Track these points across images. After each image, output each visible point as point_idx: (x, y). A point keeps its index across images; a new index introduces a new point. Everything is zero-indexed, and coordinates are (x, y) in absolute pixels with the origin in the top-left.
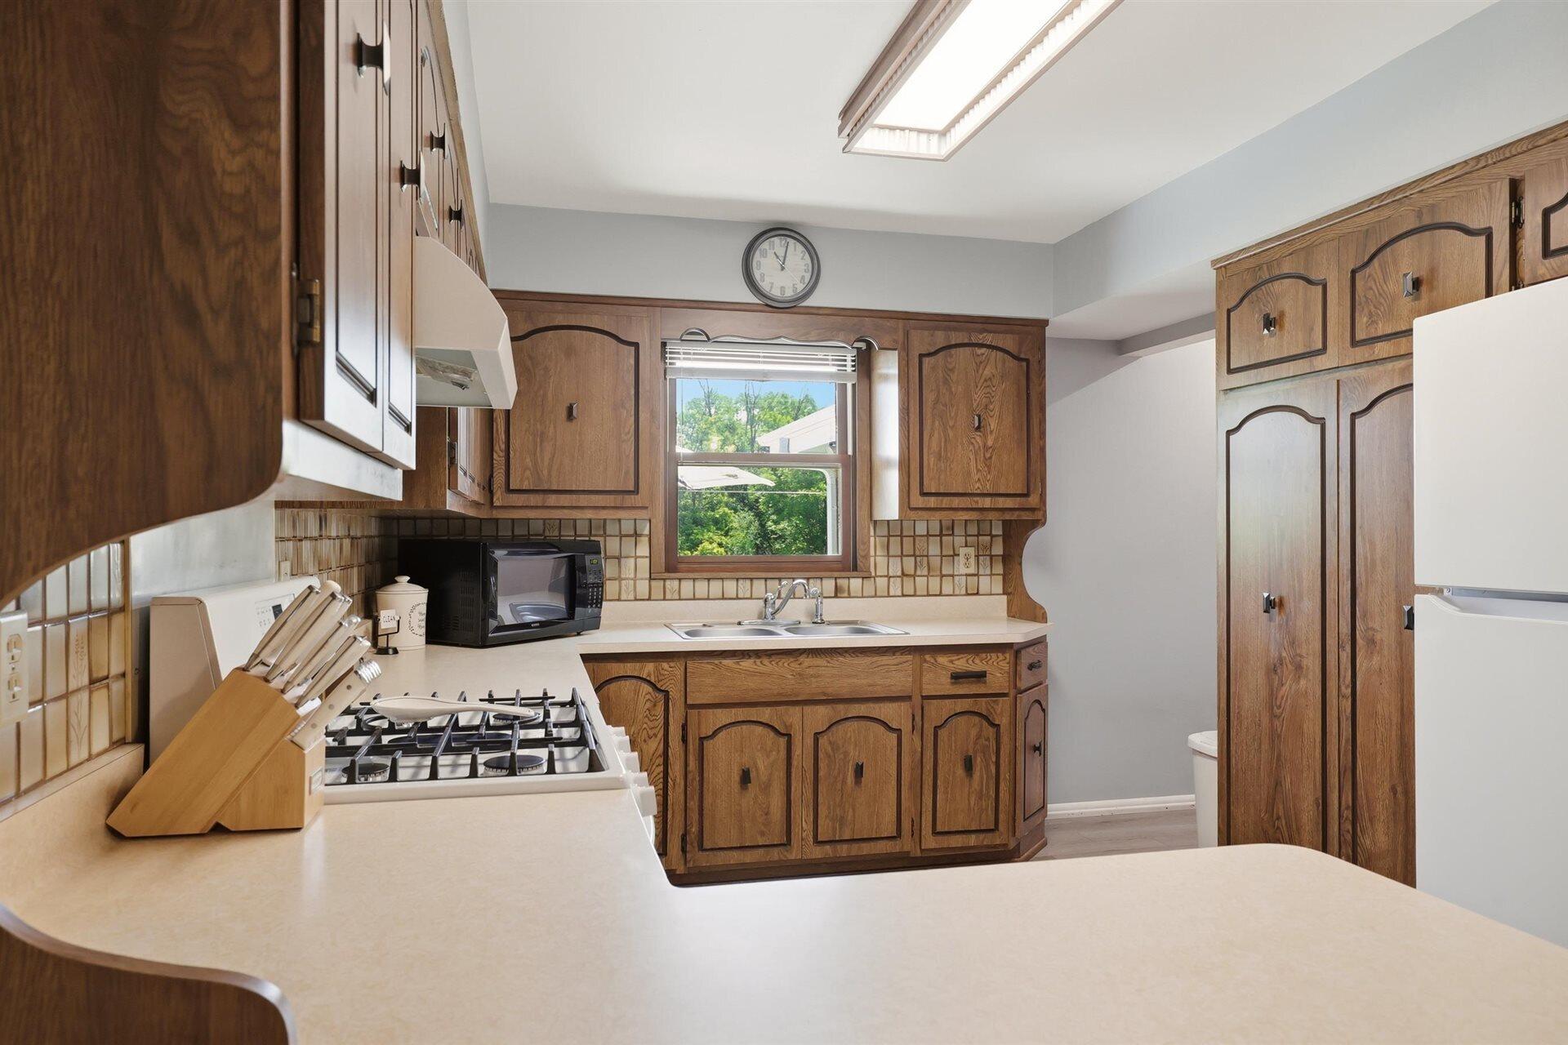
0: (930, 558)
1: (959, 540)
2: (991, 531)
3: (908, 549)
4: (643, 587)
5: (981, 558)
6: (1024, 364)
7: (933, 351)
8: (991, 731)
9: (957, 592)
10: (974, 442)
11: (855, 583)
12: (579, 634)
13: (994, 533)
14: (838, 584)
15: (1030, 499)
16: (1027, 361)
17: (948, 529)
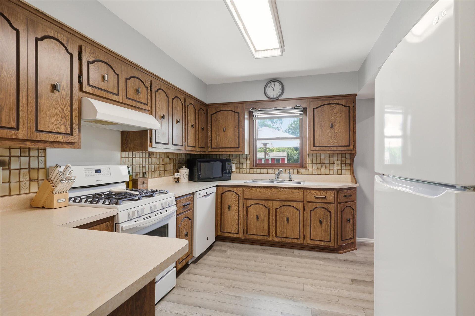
0: (326, 164)
1: (335, 159)
2: (346, 157)
3: (319, 162)
4: (248, 170)
5: (342, 164)
6: (348, 108)
7: (318, 107)
8: (328, 213)
9: (334, 174)
10: (331, 131)
11: (303, 171)
12: (227, 180)
13: (347, 157)
14: (298, 171)
15: (350, 147)
16: (349, 107)
17: (331, 156)
